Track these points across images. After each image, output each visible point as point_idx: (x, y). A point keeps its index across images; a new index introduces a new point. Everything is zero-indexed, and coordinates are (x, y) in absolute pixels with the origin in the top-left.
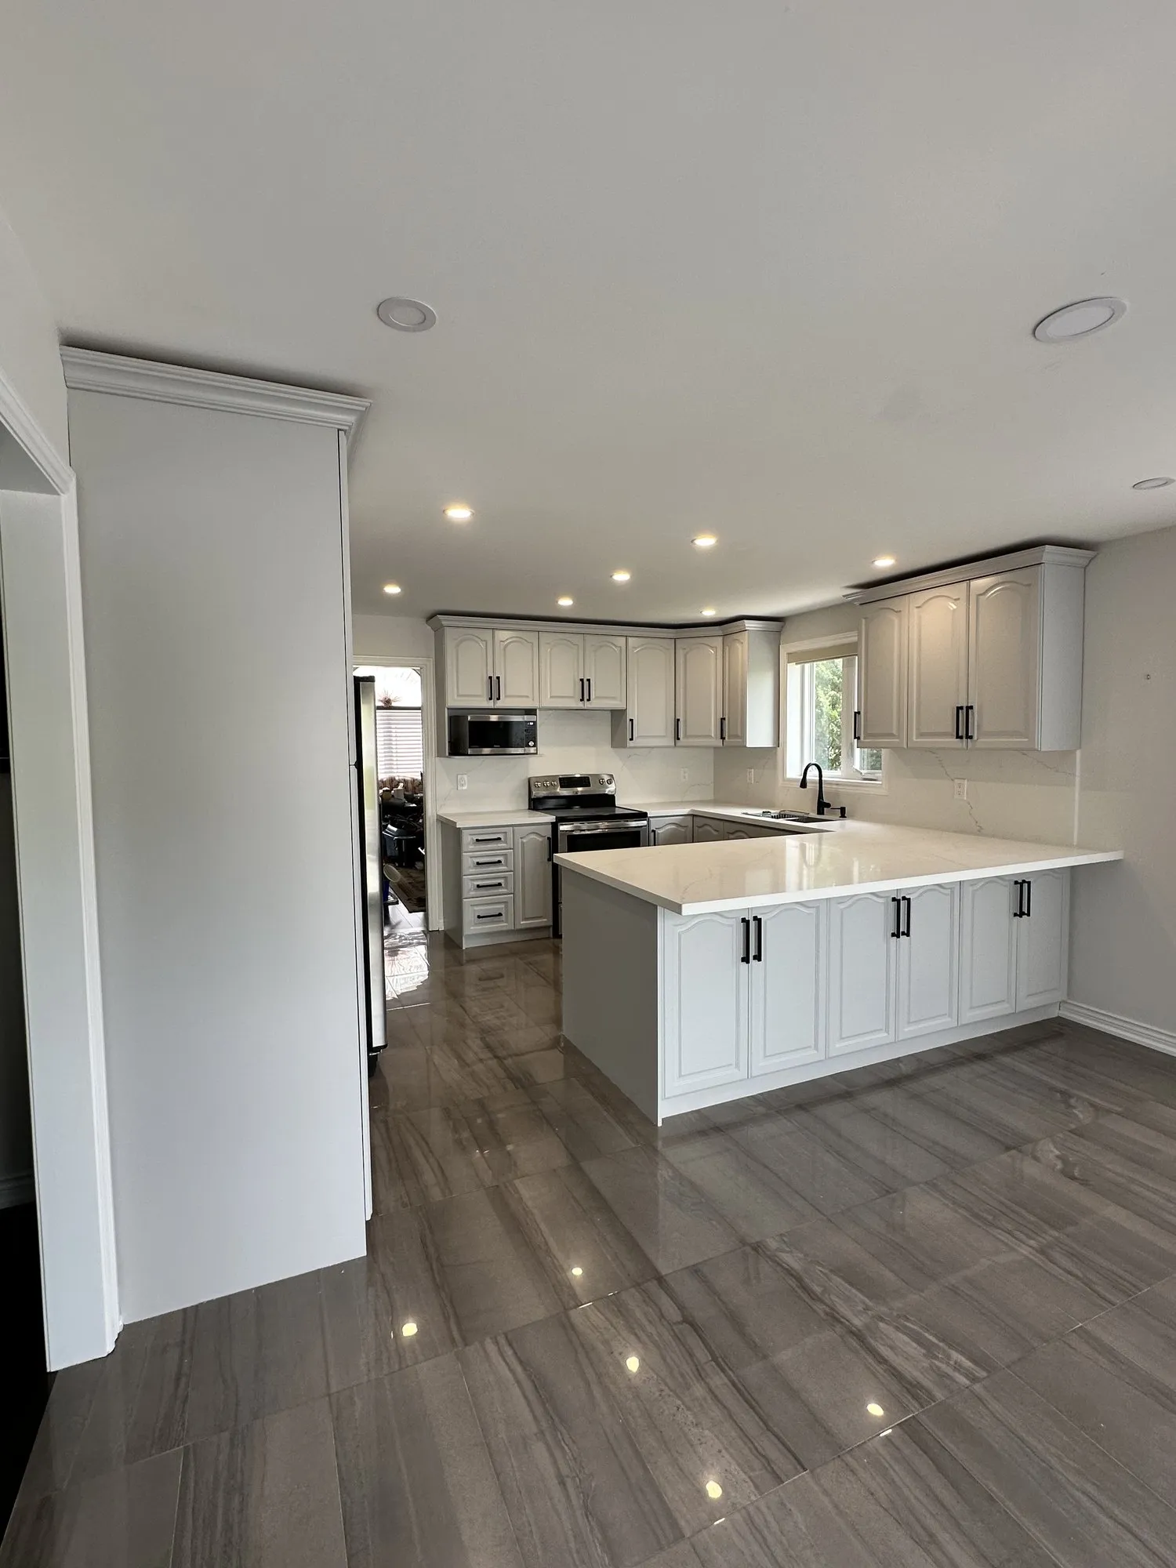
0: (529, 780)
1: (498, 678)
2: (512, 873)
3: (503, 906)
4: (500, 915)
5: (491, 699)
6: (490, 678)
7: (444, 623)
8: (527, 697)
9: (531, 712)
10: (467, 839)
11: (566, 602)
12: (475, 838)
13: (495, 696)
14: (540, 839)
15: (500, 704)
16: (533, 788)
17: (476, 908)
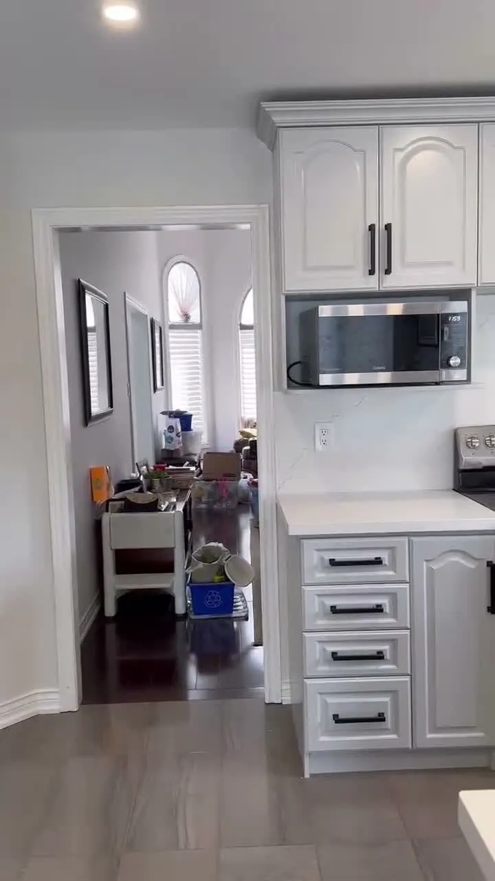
0: (455, 435)
1: (388, 227)
2: (407, 632)
3: (387, 699)
4: (381, 718)
5: (372, 272)
6: (372, 228)
7: (277, 119)
8: (449, 264)
9: (462, 294)
10: (312, 557)
12: (328, 556)
13: (380, 264)
14: (471, 565)
15: (392, 283)
16: (462, 448)
17: (331, 700)
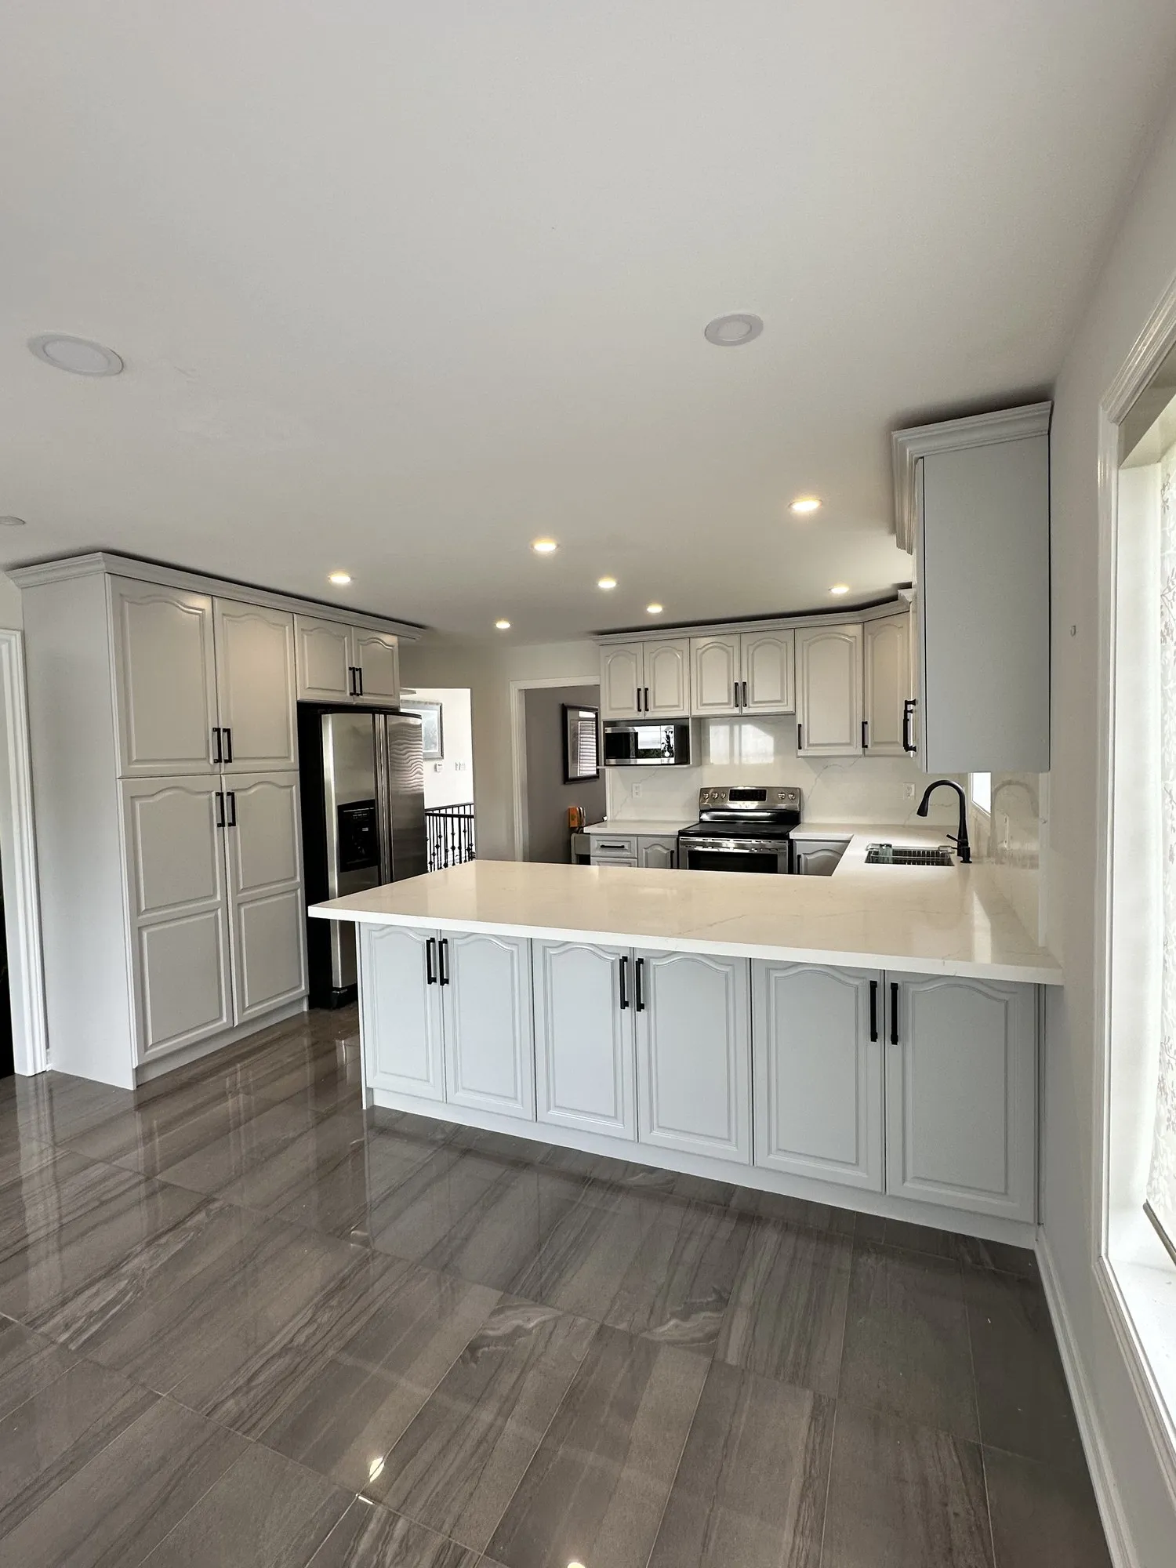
0: (701, 791)
1: (646, 690)
5: (640, 710)
6: (639, 689)
8: (677, 706)
10: (594, 844)
11: (655, 609)
12: (601, 844)
13: (643, 707)
14: (665, 852)
15: (649, 715)
